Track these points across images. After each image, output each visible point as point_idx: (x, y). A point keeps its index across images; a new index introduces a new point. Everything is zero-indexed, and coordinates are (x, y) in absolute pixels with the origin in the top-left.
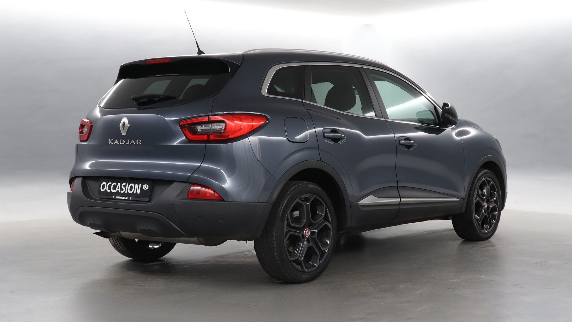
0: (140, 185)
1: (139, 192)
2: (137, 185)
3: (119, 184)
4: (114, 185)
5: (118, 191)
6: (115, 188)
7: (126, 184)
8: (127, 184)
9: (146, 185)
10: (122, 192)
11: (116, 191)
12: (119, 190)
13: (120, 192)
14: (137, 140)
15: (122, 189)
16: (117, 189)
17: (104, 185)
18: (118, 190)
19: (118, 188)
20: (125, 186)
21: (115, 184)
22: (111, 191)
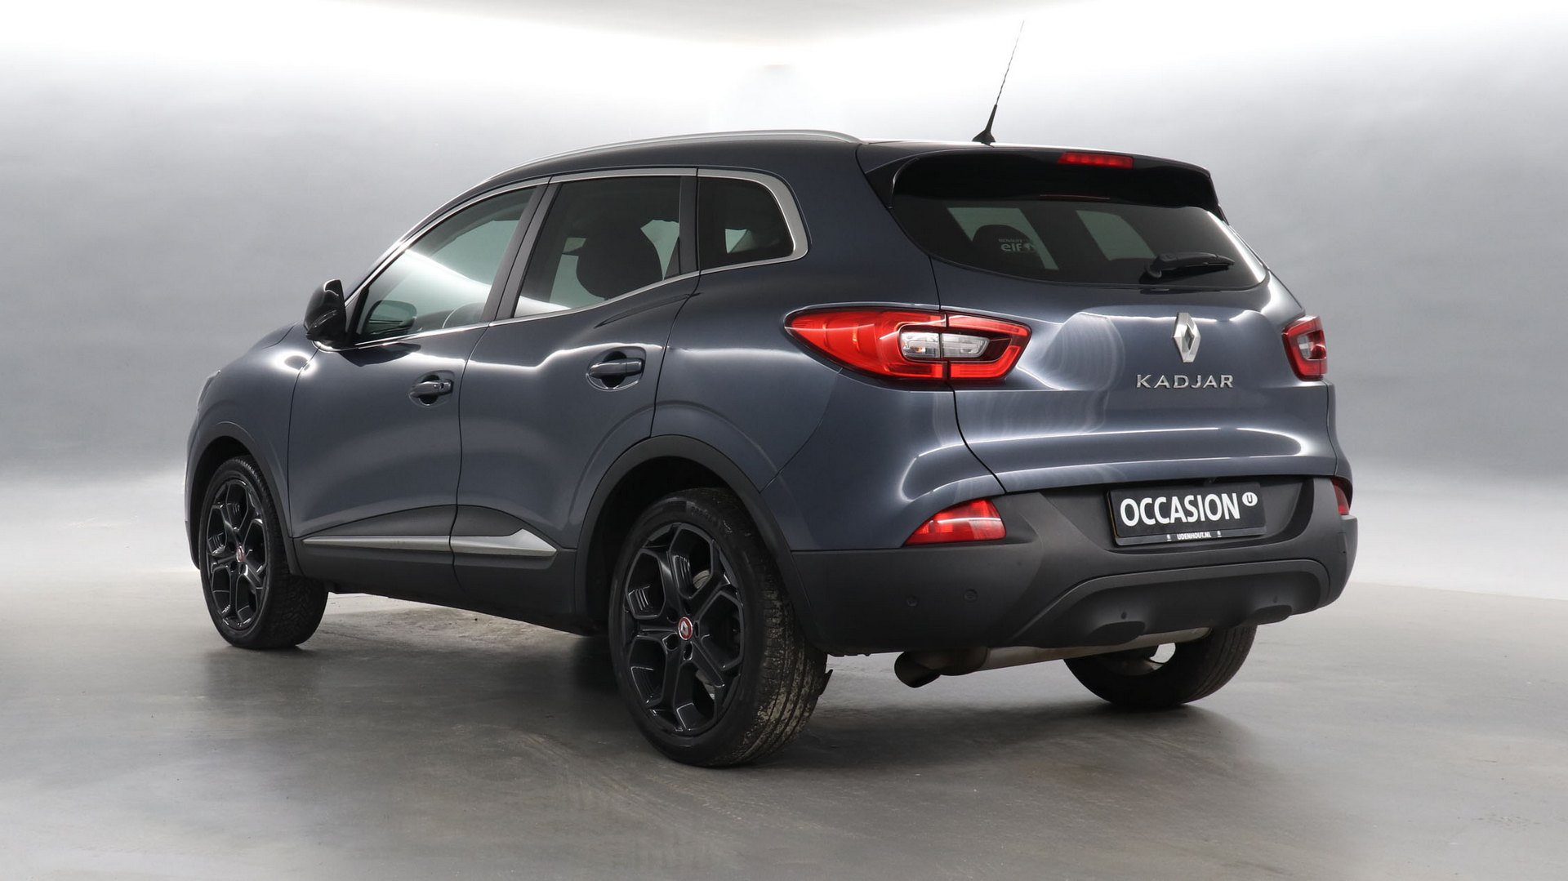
0: (1234, 495)
1: (1237, 515)
2: (1225, 496)
3: (1175, 500)
4: (1162, 505)
5: (1178, 520)
6: (1165, 510)
7: (1196, 498)
8: (1199, 497)
9: (1249, 494)
10: (1192, 520)
11: (1173, 521)
12: (1181, 514)
13: (1184, 520)
14: (1223, 377)
15: (1188, 514)
16: (1174, 515)
17: (1129, 508)
18: (1178, 515)
19: (1177, 511)
20: (1194, 503)
21: (1163, 499)
22: (1156, 520)
